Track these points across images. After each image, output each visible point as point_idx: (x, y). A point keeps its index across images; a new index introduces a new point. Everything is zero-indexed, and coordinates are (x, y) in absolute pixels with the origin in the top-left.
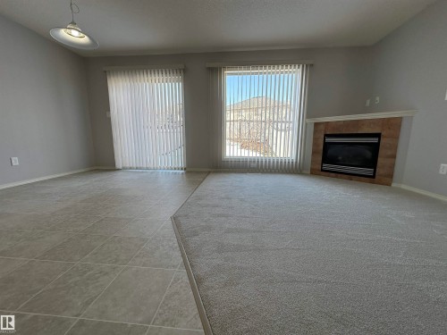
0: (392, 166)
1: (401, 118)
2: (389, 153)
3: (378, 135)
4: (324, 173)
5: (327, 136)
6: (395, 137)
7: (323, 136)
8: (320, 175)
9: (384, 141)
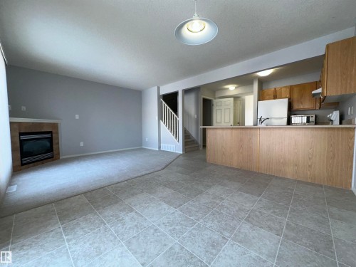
1: (57, 123)
3: (51, 132)
4: (24, 167)
5: (21, 134)
6: (57, 133)
7: (18, 135)
8: (21, 170)
9: (54, 135)
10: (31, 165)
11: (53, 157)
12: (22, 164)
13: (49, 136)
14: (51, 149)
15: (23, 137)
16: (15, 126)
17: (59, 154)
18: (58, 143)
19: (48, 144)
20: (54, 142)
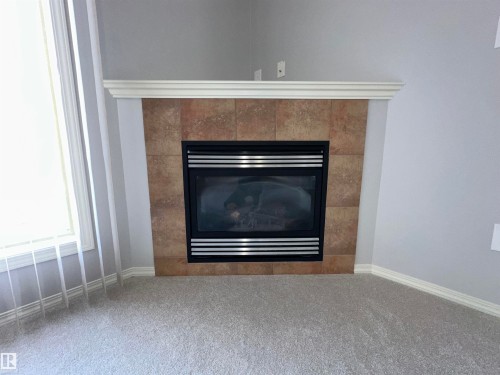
0: (353, 227)
1: (365, 102)
2: (348, 193)
3: (320, 148)
4: (198, 266)
5: (189, 147)
6: (358, 153)
7: (178, 150)
8: (186, 274)
9: (335, 162)
10: (224, 265)
11: (319, 257)
12: (192, 259)
13: (311, 161)
14: (313, 224)
15: (198, 161)
16: (171, 116)
17: (350, 249)
18: (355, 202)
19: (304, 200)
20: (333, 192)
